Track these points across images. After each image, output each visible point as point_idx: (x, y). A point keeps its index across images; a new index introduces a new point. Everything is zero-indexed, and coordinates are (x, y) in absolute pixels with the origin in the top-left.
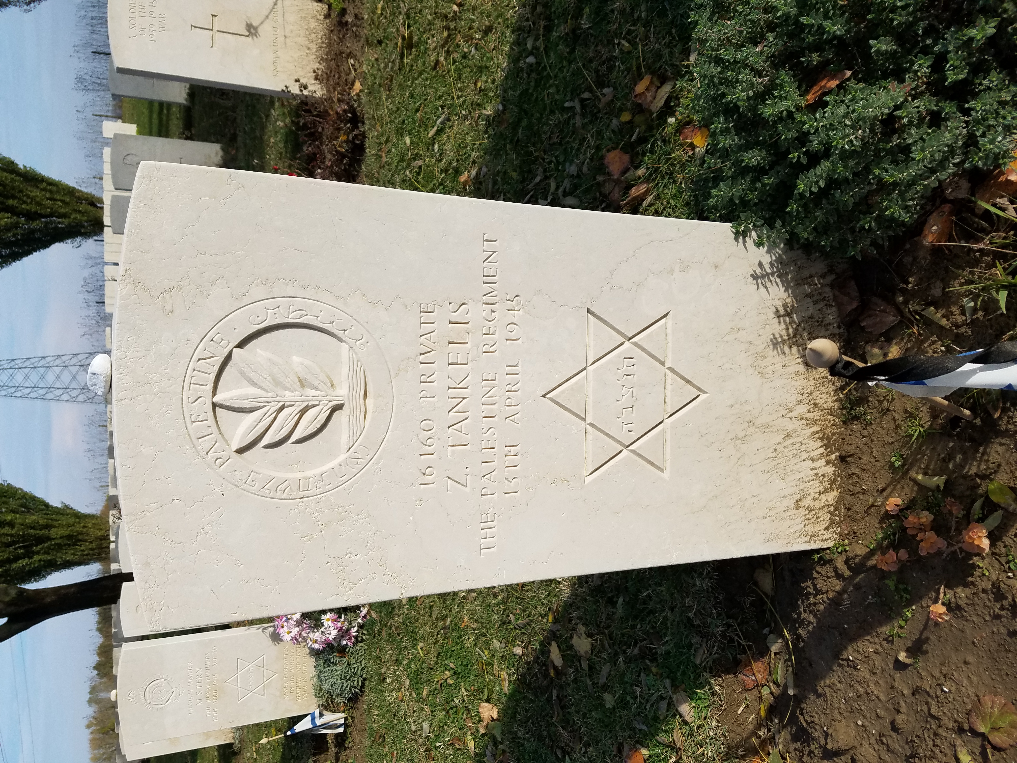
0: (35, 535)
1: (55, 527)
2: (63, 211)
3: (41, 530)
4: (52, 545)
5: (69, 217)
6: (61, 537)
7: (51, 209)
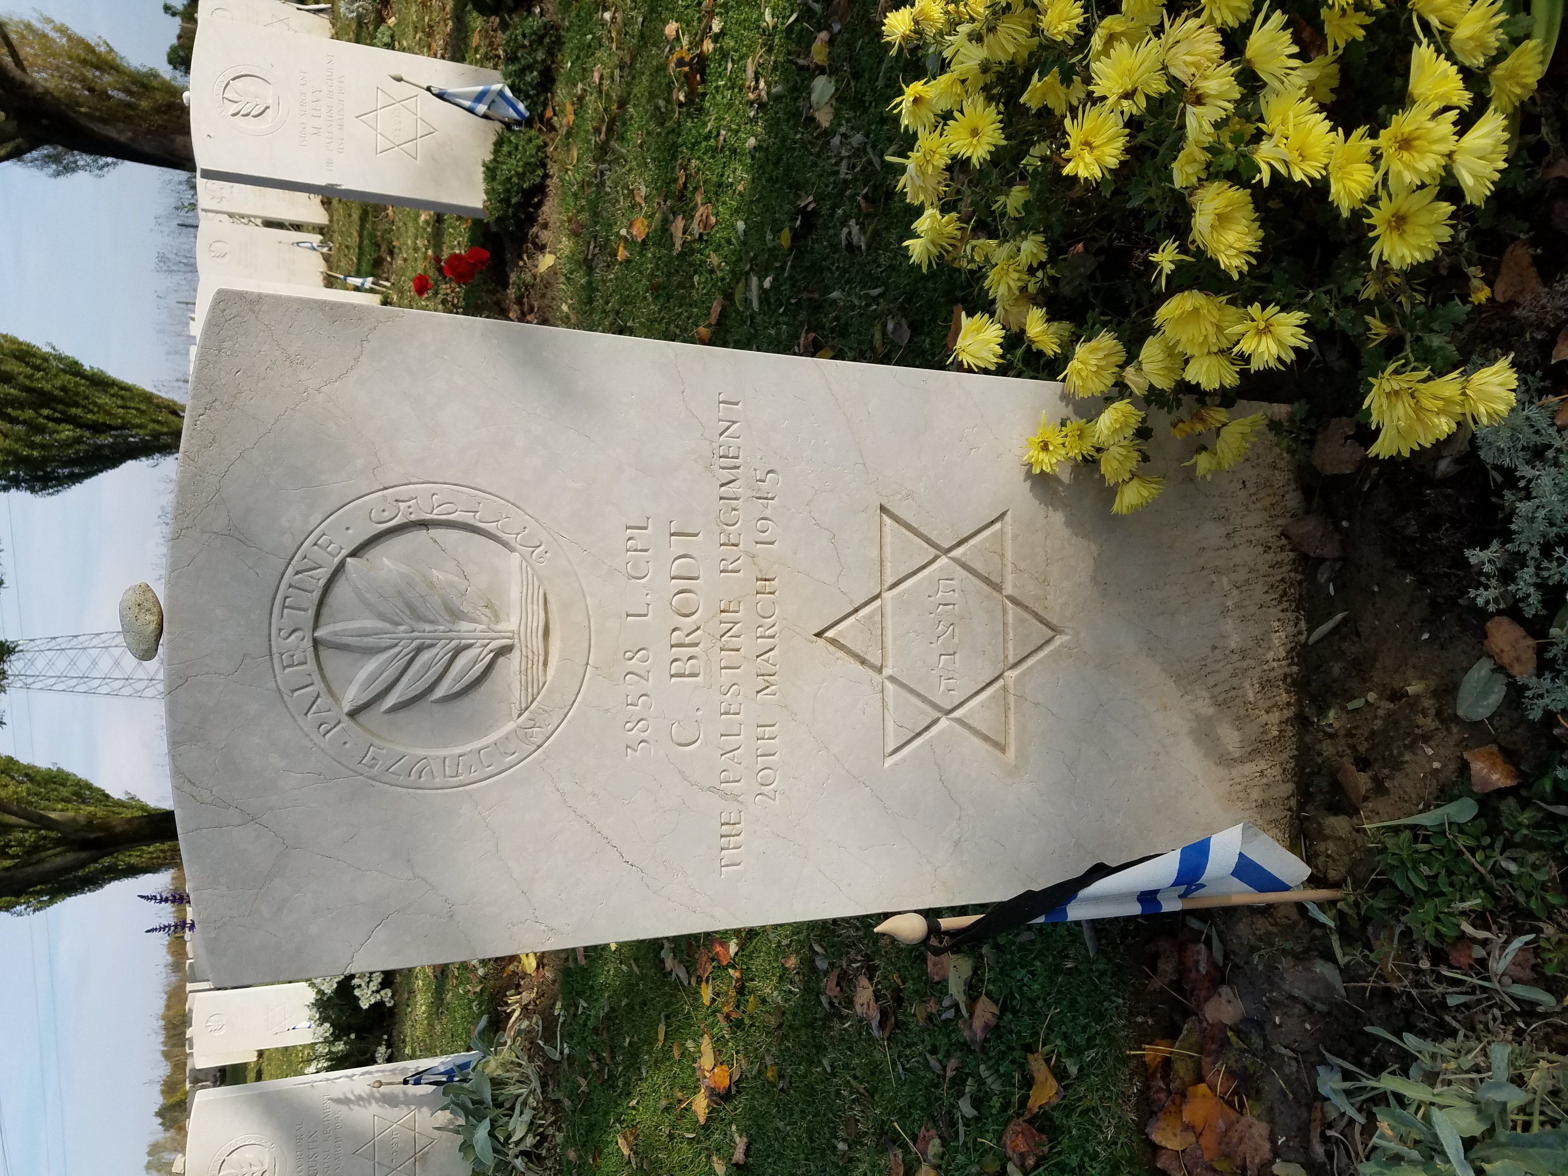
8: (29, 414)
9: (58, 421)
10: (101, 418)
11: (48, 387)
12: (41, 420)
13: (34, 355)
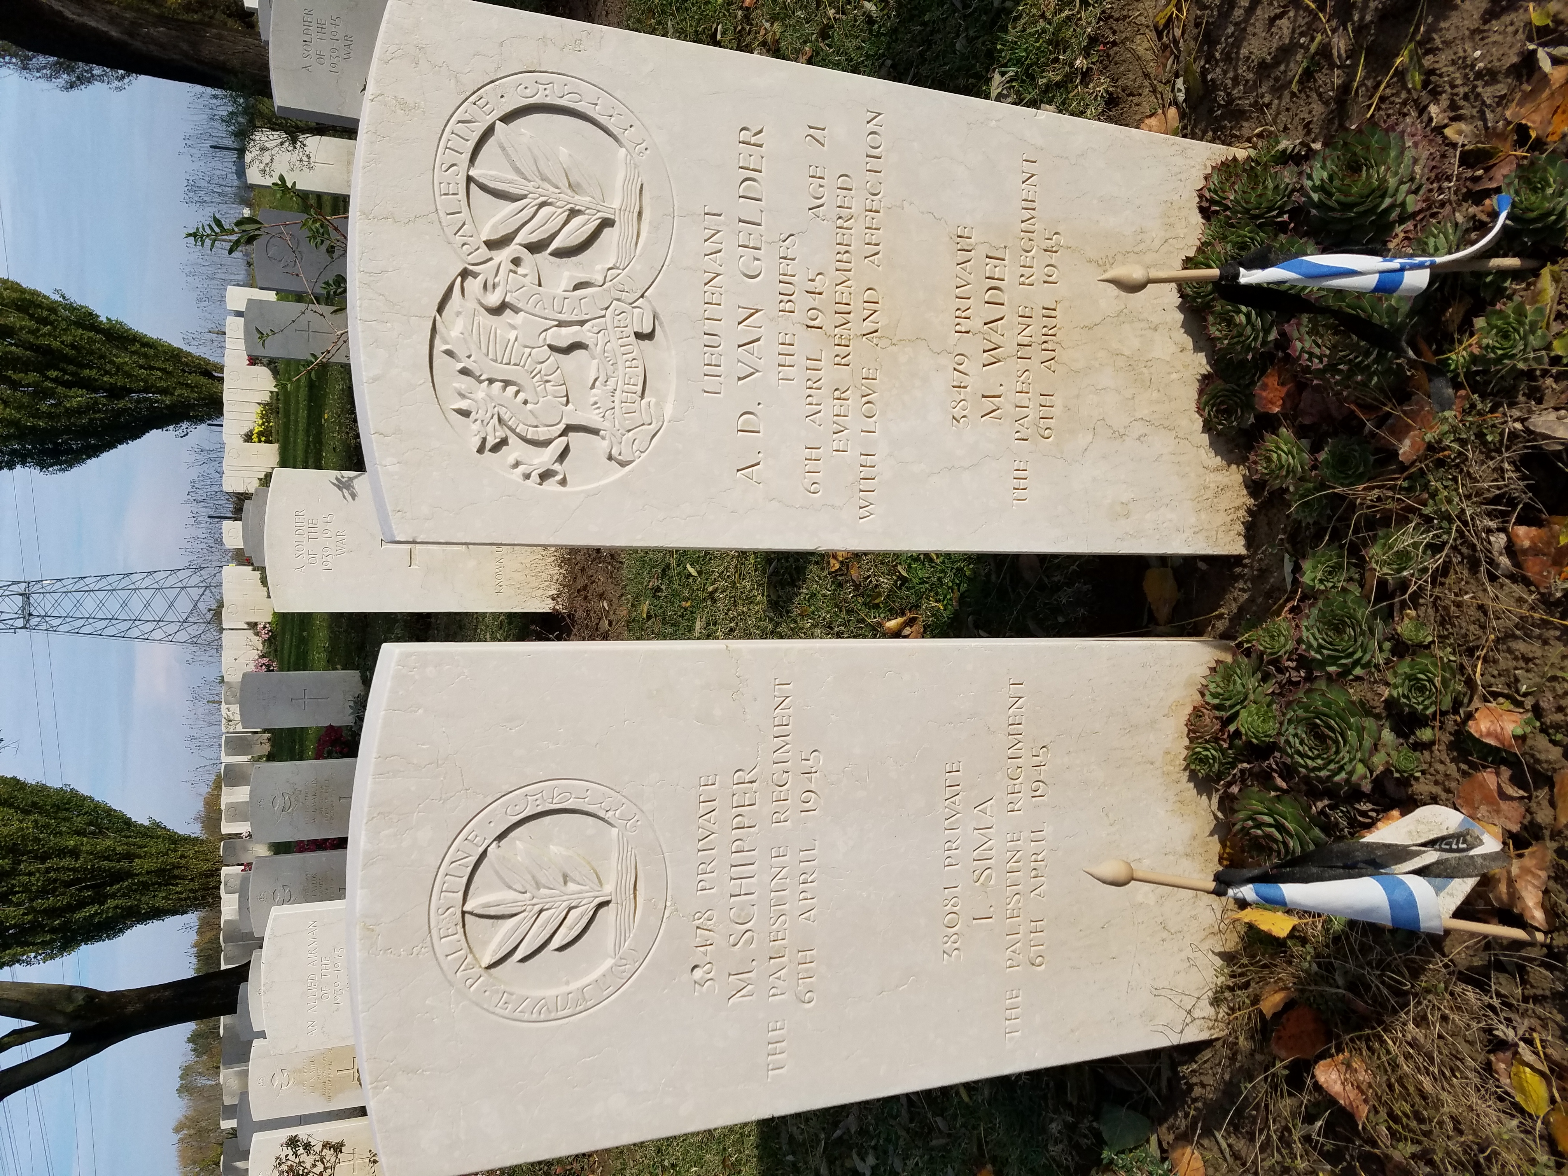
0: (110, 869)
1: (140, 857)
2: (163, 384)
3: (119, 861)
4: (133, 884)
5: (172, 394)
6: (148, 873)
7: (146, 382)
8: (33, 377)
9: (68, 385)
10: (120, 380)
11: (56, 344)
12: (49, 384)
13: (40, 306)
